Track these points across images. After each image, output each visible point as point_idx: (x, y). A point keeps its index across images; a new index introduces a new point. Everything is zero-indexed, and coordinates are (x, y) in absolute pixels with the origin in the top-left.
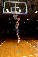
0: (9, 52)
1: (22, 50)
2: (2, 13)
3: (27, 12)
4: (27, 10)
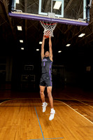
1: (61, 135)
3: (85, 18)
4: (85, 10)
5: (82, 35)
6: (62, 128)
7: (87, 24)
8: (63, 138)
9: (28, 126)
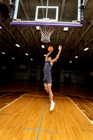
0: (21, 126)
2: (11, 23)
5: (86, 49)
6: (60, 121)
7: (81, 25)
8: (57, 132)
9: (33, 115)
